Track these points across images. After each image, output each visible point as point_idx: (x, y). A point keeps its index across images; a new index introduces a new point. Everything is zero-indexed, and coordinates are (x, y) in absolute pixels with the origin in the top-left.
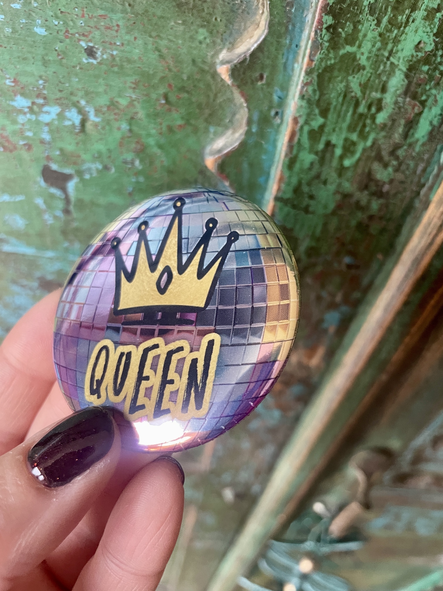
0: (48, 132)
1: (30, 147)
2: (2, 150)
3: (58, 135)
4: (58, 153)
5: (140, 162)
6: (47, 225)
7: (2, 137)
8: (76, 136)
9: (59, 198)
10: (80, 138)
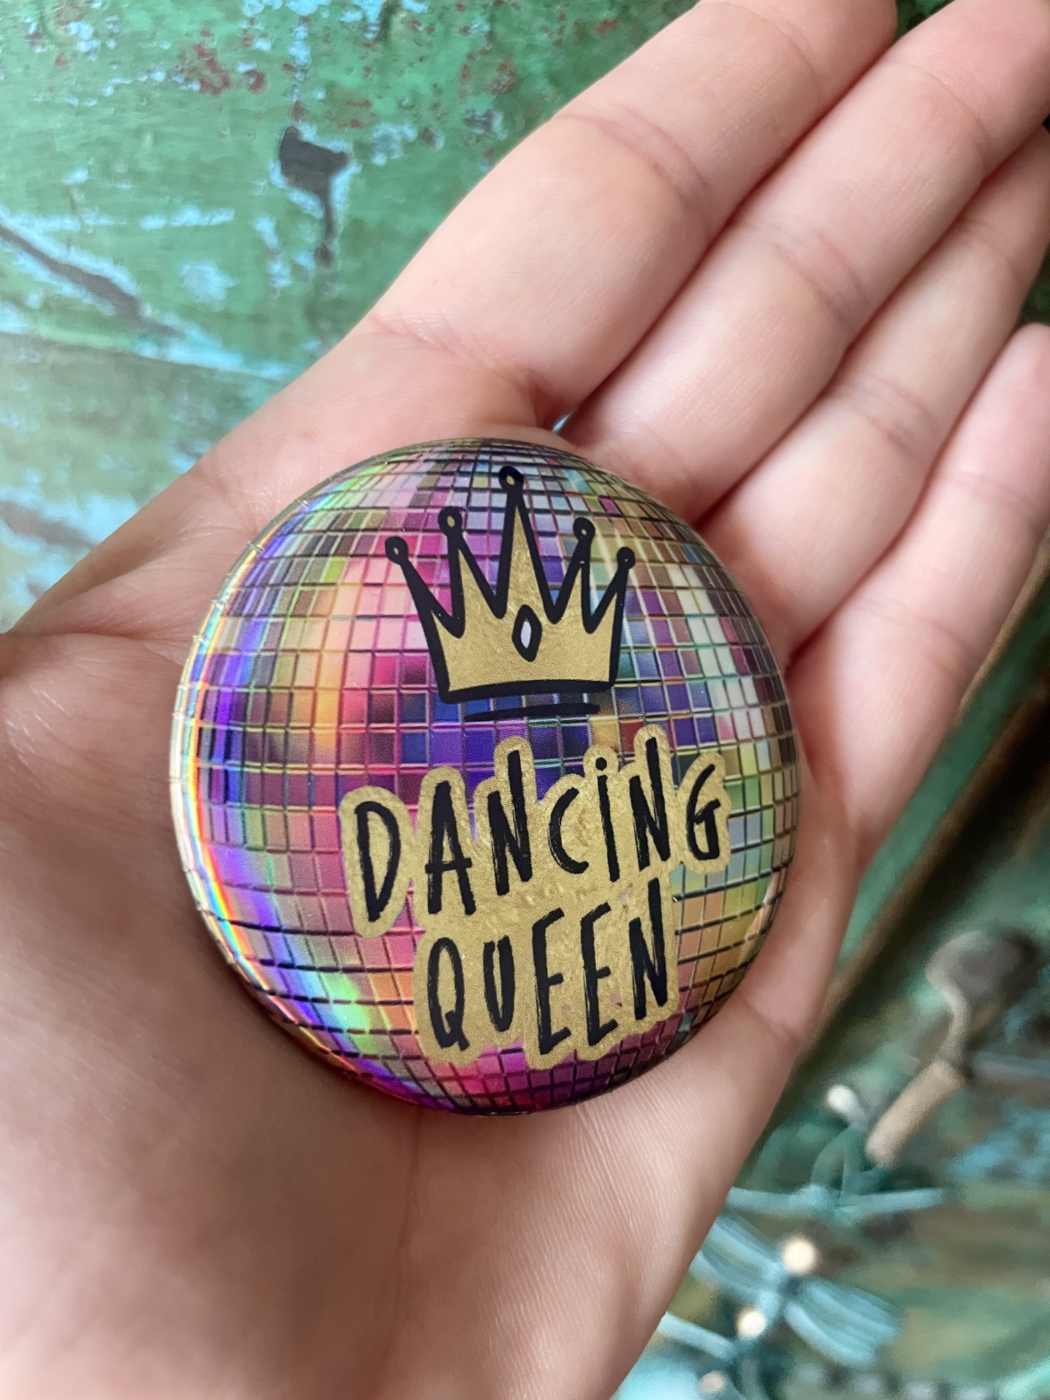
0: (305, 39)
1: (257, 80)
2: (196, 86)
3: (325, 47)
4: (320, 95)
5: (505, 119)
6: (274, 291)
7: (201, 53)
8: (364, 50)
9: (310, 217)
10: (373, 55)
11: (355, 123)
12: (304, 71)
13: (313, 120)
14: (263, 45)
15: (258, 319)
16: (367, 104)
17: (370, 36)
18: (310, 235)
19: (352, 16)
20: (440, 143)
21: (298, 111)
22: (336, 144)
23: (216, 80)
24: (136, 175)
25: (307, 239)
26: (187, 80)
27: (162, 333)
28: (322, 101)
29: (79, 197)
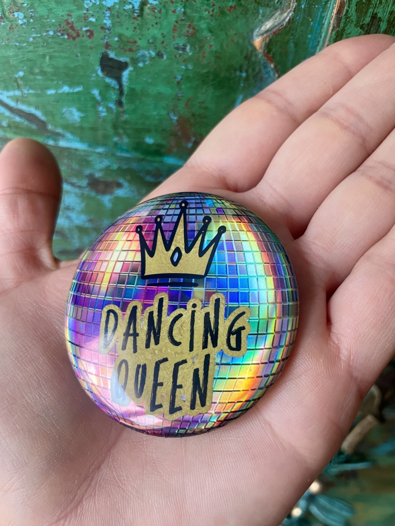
0: (109, 17)
1: (91, 34)
2: (66, 37)
3: (118, 20)
4: (116, 39)
5: (191, 47)
6: (100, 118)
7: (68, 23)
8: (133, 20)
9: (114, 88)
10: (137, 22)
11: (131, 50)
12: (109, 29)
13: (114, 49)
14: (93, 20)
15: (94, 129)
16: (135, 42)
17: (136, 15)
18: (114, 96)
19: (128, 7)
20: (165, 57)
21: (107, 46)
22: (122, 59)
23: (74, 35)
24: (43, 73)
25: (113, 97)
26: (62, 35)
27: (56, 136)
28: (117, 41)
29: (21, 82)
